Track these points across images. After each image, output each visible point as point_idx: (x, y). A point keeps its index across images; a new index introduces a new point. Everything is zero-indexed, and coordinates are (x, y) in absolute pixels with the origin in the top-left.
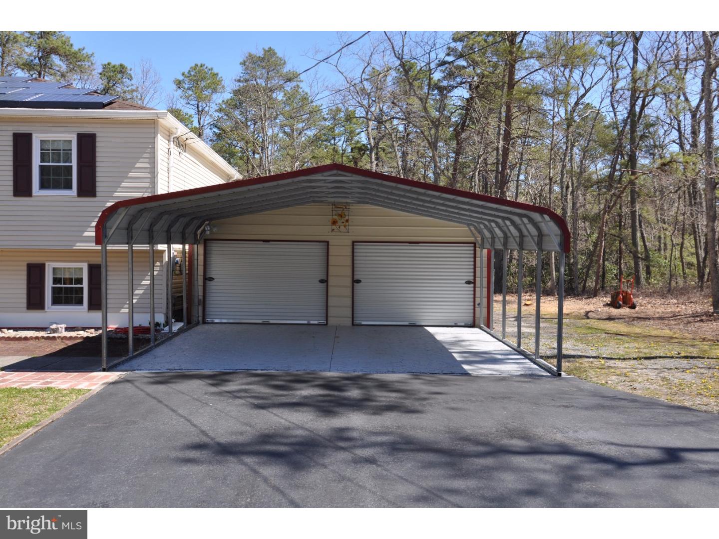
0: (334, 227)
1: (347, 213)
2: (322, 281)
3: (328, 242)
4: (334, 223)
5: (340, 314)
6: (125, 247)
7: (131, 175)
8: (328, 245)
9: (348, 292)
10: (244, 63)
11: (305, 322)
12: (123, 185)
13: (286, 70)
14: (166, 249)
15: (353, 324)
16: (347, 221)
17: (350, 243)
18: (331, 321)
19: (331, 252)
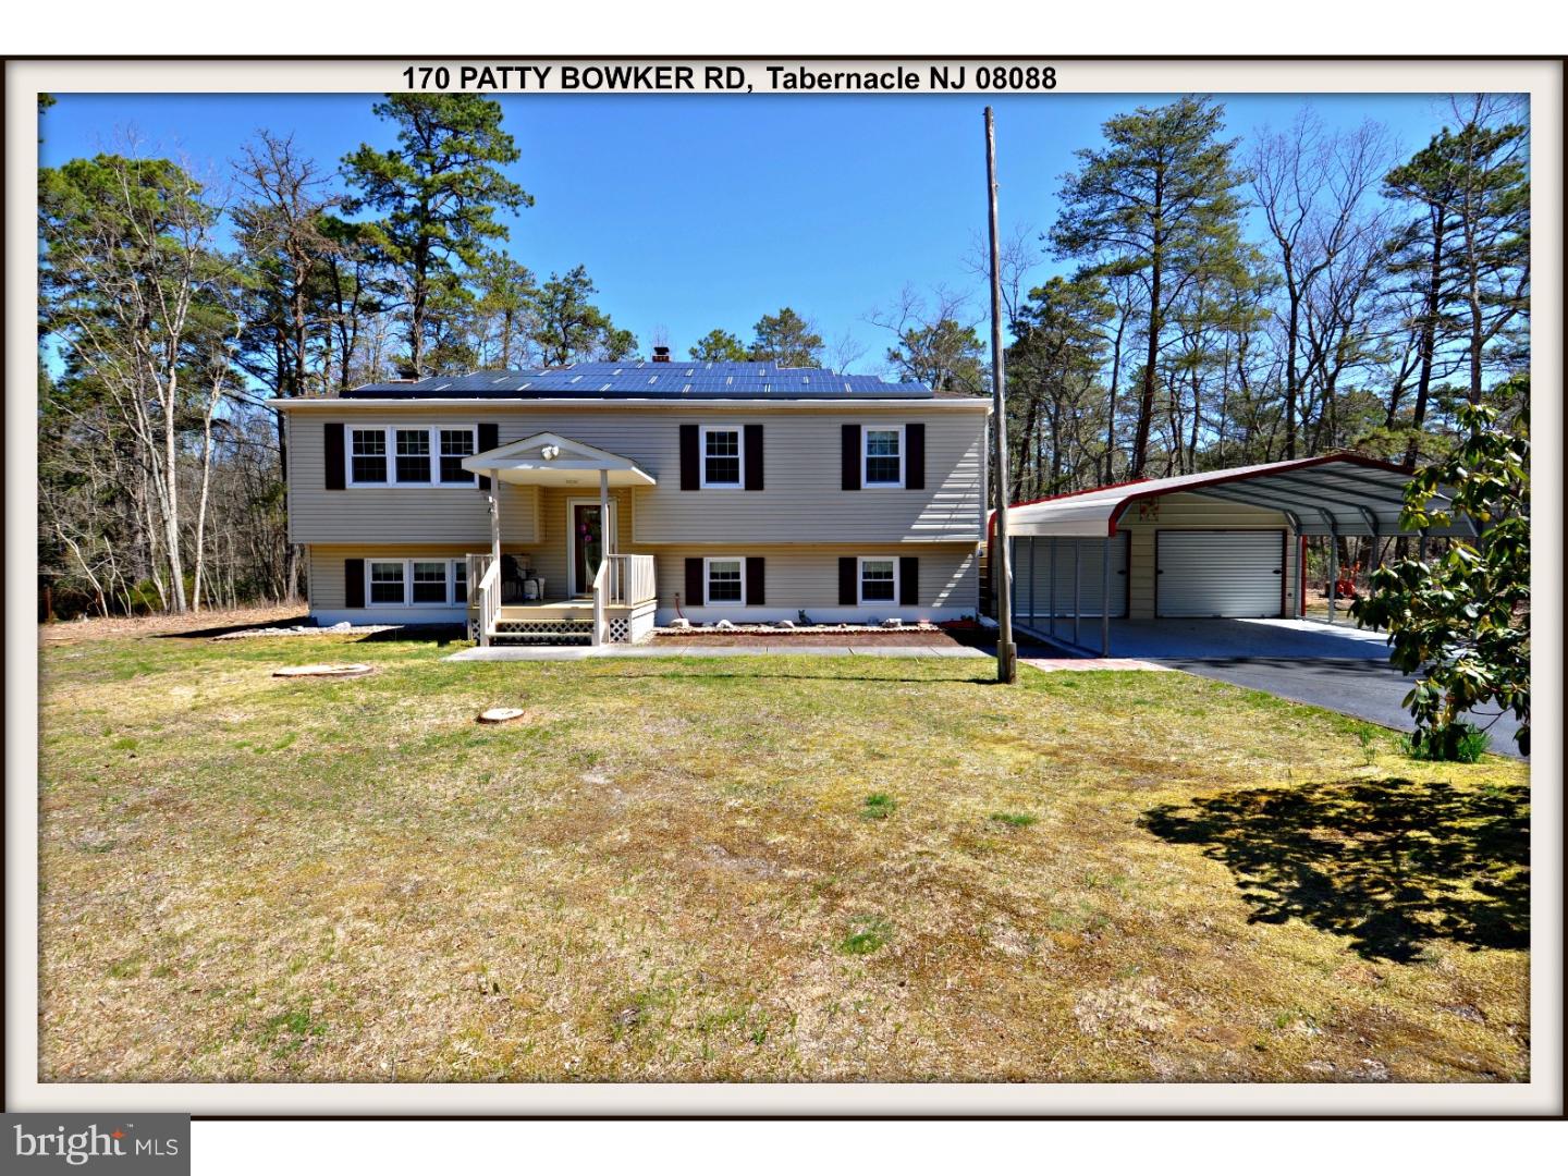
0: (1142, 515)
1: (1156, 500)
2: (1123, 572)
3: (1129, 532)
4: (1142, 511)
5: (1141, 606)
7: (959, 465)
9: (1151, 583)
12: (952, 476)
13: (806, 333)
15: (1157, 616)
16: (1157, 509)
18: (1133, 614)
19: (1134, 541)
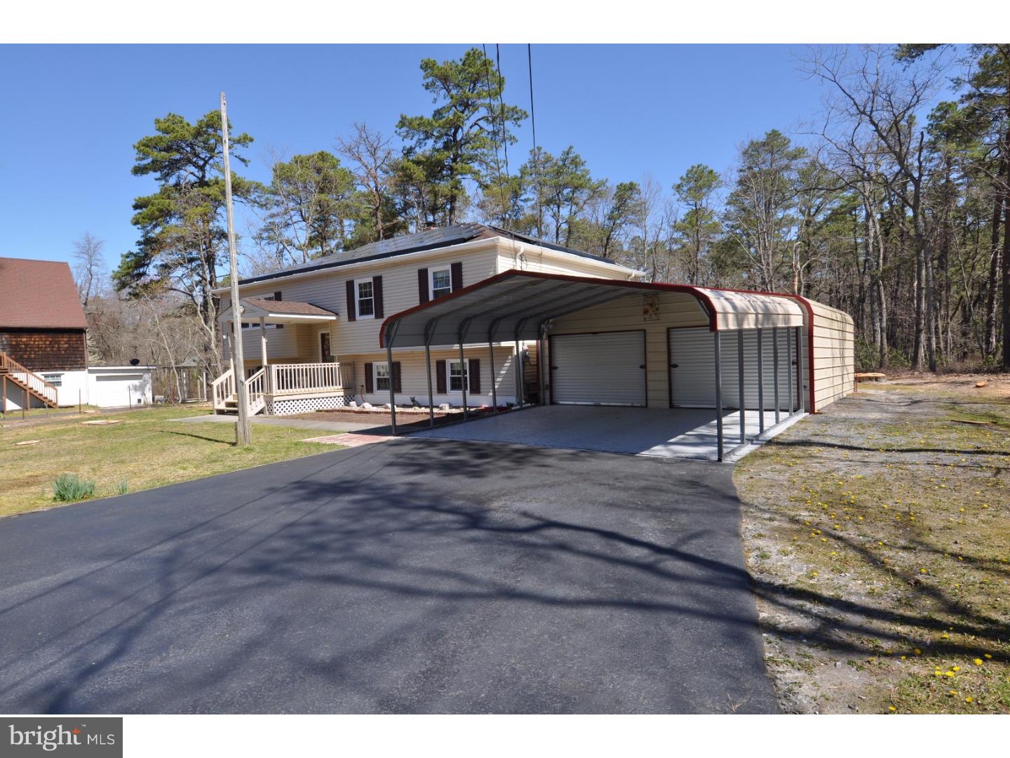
0: (646, 316)
1: (656, 302)
2: (642, 367)
3: (645, 331)
4: (646, 312)
5: (659, 396)
6: (486, 345)
8: (645, 333)
9: (665, 376)
10: (745, 153)
11: (630, 404)
13: (791, 148)
14: (515, 345)
15: (671, 406)
16: (657, 309)
17: (665, 330)
18: (651, 404)
19: (649, 339)
